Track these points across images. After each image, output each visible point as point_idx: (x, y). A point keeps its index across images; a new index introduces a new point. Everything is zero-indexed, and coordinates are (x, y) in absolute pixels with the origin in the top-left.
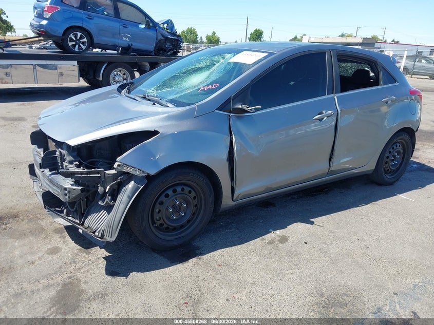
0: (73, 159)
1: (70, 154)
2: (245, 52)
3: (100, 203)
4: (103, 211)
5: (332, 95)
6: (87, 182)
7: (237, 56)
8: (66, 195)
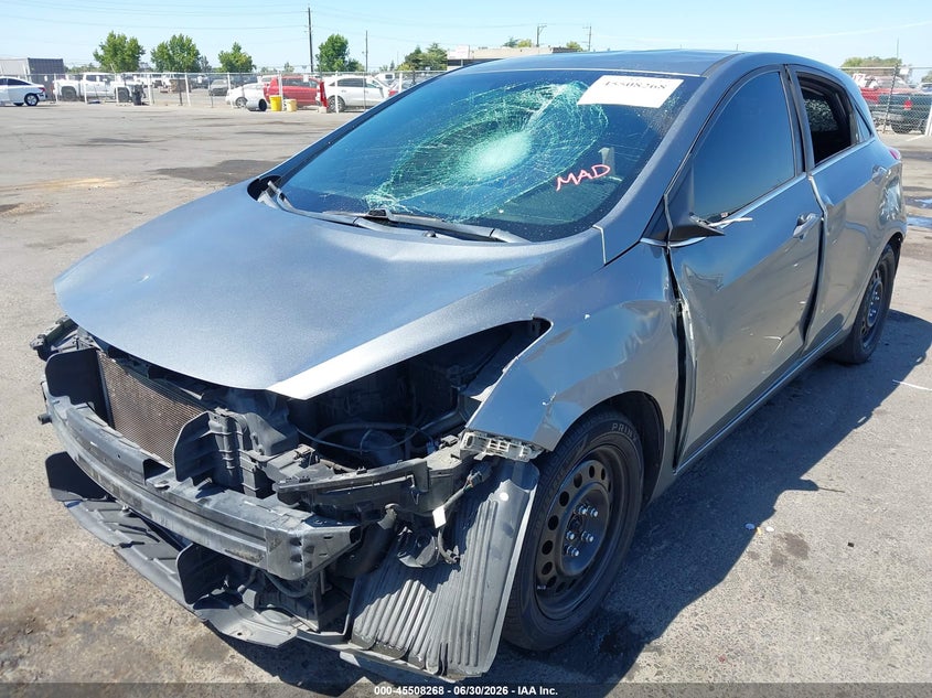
0: (282, 437)
1: (270, 422)
2: (605, 79)
3: (406, 561)
4: (408, 582)
5: (804, 176)
6: (360, 504)
7: (590, 89)
8: (297, 558)
